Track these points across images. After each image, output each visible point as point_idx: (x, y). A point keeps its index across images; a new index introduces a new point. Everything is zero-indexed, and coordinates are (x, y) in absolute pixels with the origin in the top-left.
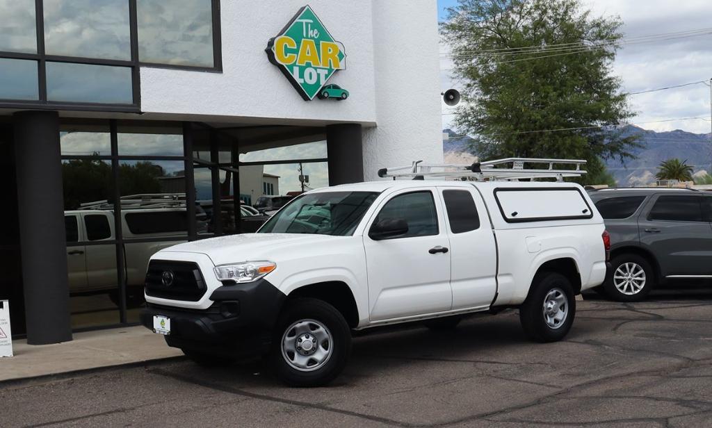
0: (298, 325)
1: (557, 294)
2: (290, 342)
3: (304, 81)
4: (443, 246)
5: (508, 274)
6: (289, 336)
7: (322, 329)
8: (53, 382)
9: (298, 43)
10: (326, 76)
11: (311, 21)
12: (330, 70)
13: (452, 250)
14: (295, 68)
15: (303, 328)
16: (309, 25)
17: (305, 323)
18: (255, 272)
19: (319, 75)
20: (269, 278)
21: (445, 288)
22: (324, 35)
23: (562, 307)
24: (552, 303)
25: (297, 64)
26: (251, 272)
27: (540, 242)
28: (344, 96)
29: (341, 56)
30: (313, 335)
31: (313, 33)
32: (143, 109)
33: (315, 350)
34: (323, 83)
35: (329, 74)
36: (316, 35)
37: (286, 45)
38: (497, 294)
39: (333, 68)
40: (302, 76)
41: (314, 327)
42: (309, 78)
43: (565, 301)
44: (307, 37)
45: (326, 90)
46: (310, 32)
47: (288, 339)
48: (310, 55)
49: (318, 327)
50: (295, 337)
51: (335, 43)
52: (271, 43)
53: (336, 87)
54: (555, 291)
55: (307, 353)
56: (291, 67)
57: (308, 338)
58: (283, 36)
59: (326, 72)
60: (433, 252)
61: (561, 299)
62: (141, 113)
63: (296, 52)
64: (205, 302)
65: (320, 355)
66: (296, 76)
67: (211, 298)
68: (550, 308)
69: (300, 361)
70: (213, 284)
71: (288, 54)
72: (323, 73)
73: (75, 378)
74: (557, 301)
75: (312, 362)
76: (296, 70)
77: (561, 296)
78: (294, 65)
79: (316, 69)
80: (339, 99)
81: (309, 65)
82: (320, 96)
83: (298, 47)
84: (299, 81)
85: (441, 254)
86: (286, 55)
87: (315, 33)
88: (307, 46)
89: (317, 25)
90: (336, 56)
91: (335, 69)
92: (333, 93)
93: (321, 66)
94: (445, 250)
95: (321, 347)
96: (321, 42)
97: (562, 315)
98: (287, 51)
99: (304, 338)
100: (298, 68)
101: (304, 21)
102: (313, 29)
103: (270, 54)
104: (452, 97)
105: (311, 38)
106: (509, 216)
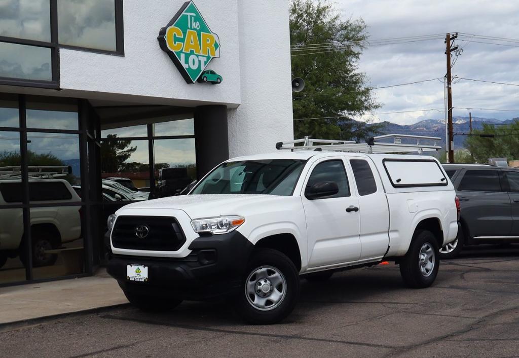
0: (259, 271)
1: (428, 248)
2: (252, 285)
3: (189, 67)
4: (355, 205)
5: (396, 231)
6: (251, 280)
7: (277, 274)
8: (26, 327)
9: (185, 33)
10: (206, 63)
11: (194, 15)
12: (208, 58)
13: (360, 209)
14: (181, 54)
15: (262, 273)
16: (193, 18)
17: (264, 269)
18: (229, 225)
19: (200, 61)
20: (241, 229)
21: (356, 241)
22: (204, 28)
23: (431, 259)
24: (424, 255)
25: (183, 51)
26: (226, 225)
27: (417, 204)
28: (219, 81)
29: (217, 46)
30: (269, 280)
31: (196, 25)
32: (62, 86)
33: (271, 291)
34: (203, 68)
35: (208, 61)
36: (198, 27)
37: (175, 35)
38: (389, 247)
39: (210, 56)
40: (187, 62)
41: (270, 272)
42: (192, 64)
43: (432, 254)
44: (191, 29)
45: (205, 75)
46: (194, 24)
47: (250, 283)
48: (193, 44)
49: (274, 273)
50: (255, 281)
51: (212, 34)
52: (163, 32)
53: (212, 73)
54: (426, 245)
55: (265, 295)
56: (179, 54)
57: (266, 281)
58: (173, 26)
59: (205, 59)
60: (349, 210)
61: (430, 252)
62: (59, 89)
63: (182, 40)
64: (184, 251)
65: (275, 296)
66: (182, 62)
67: (189, 248)
68: (423, 259)
69: (259, 302)
70: (191, 236)
71: (177, 42)
72: (203, 60)
73: (43, 324)
74: (427, 253)
75: (269, 303)
76: (183, 56)
77: (430, 249)
78: (181, 52)
79: (197, 56)
80: (214, 83)
81: (192, 52)
82: (200, 81)
83: (185, 36)
84: (185, 66)
85: (353, 212)
86: (175, 43)
87: (197, 25)
88: (191, 36)
89: (198, 18)
90: (213, 45)
91: (212, 57)
92: (210, 78)
93: (201, 54)
94: (356, 210)
95: (276, 290)
96: (202, 33)
97: (430, 265)
98: (176, 39)
99: (263, 282)
100: (184, 54)
101: (189, 14)
102: (195, 21)
103: (162, 41)
104: (297, 84)
105: (195, 29)
106: (395, 183)
